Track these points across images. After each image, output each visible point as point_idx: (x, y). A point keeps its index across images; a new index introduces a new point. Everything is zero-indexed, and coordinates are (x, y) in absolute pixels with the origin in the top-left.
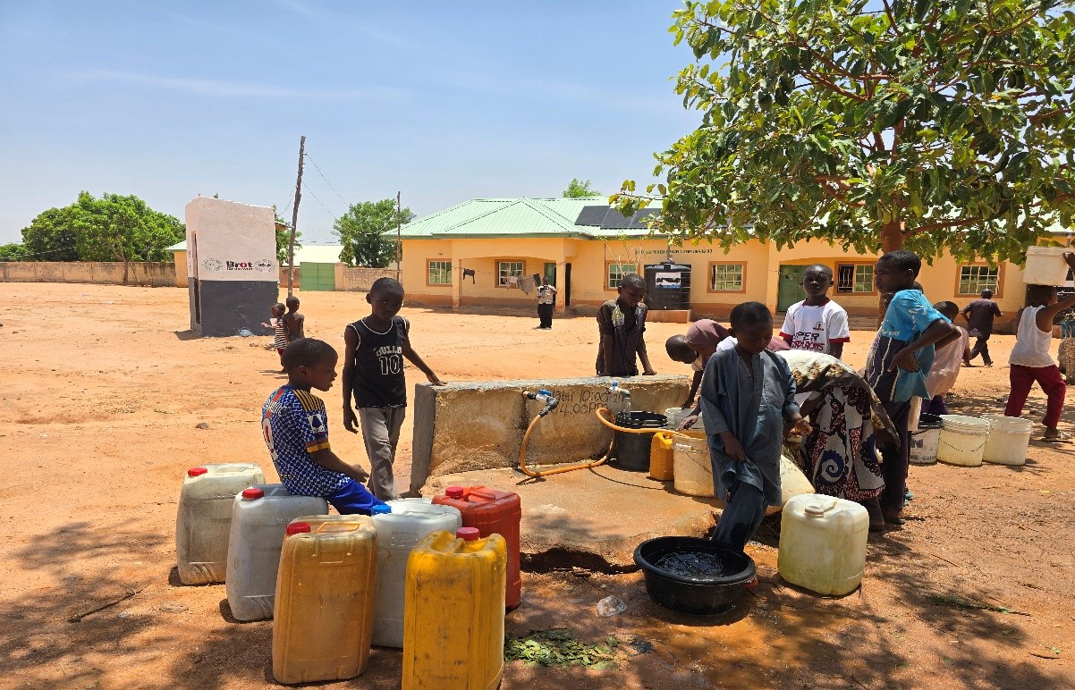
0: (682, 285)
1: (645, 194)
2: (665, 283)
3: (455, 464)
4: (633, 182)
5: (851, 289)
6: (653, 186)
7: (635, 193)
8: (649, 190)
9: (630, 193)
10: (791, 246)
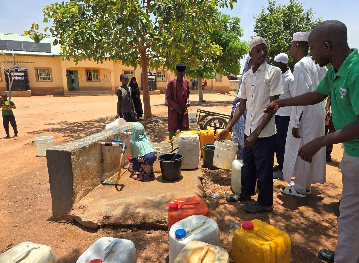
0: (25, 78)
1: (44, 32)
2: (17, 78)
3: (83, 192)
4: (38, 25)
5: (92, 80)
6: (48, 28)
7: (38, 31)
8: (45, 31)
9: (36, 31)
10: (102, 62)
